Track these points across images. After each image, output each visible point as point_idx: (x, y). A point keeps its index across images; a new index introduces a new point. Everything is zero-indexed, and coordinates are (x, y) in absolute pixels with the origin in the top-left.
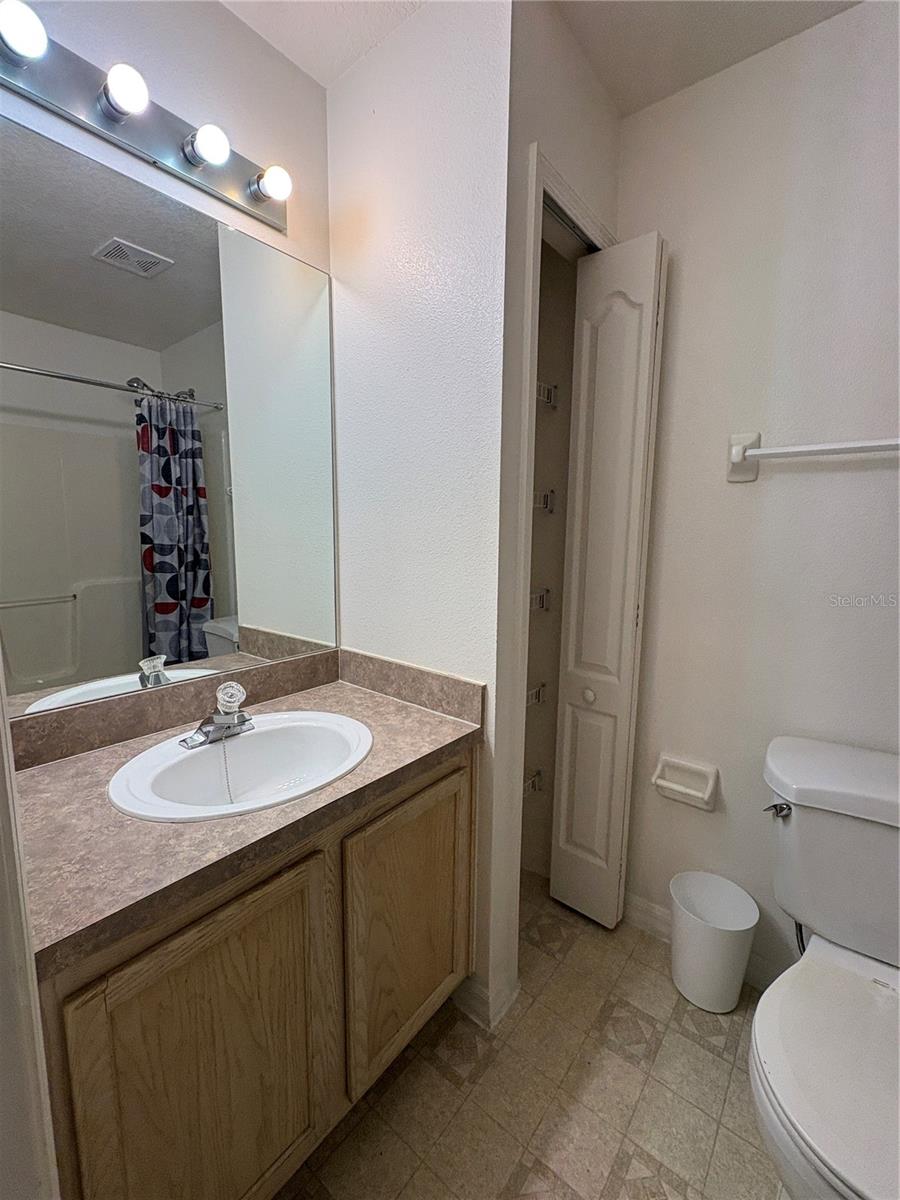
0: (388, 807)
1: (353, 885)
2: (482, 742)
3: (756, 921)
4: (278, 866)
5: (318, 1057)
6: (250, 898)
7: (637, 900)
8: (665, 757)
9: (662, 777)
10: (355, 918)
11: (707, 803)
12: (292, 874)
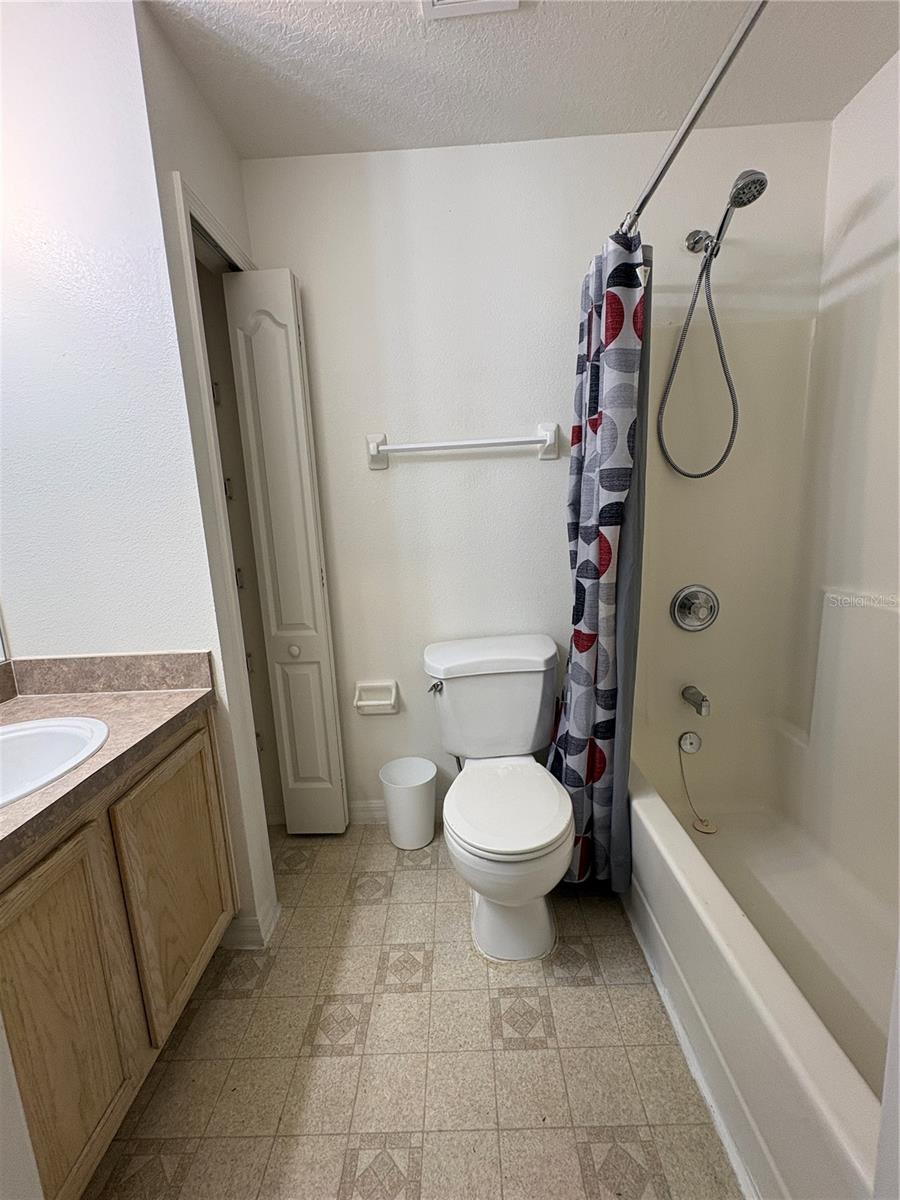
0: (144, 773)
1: (128, 847)
2: (215, 702)
3: (434, 773)
4: (54, 842)
5: (123, 1012)
6: (34, 875)
7: (358, 804)
8: (360, 684)
9: (360, 699)
10: (134, 876)
11: (394, 707)
12: (71, 845)
